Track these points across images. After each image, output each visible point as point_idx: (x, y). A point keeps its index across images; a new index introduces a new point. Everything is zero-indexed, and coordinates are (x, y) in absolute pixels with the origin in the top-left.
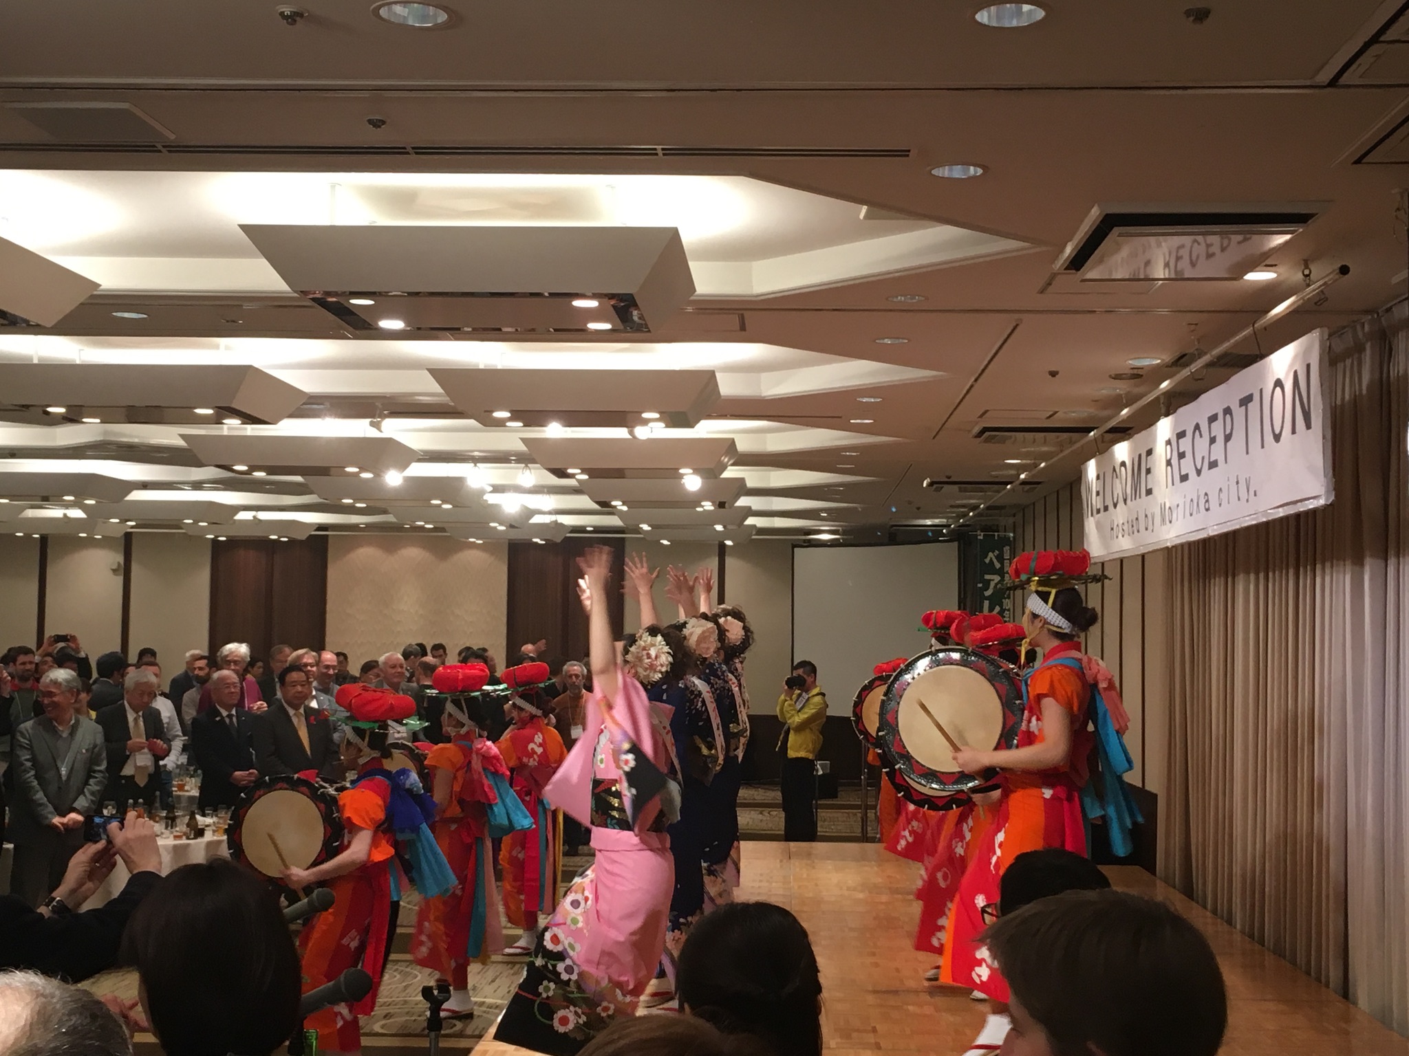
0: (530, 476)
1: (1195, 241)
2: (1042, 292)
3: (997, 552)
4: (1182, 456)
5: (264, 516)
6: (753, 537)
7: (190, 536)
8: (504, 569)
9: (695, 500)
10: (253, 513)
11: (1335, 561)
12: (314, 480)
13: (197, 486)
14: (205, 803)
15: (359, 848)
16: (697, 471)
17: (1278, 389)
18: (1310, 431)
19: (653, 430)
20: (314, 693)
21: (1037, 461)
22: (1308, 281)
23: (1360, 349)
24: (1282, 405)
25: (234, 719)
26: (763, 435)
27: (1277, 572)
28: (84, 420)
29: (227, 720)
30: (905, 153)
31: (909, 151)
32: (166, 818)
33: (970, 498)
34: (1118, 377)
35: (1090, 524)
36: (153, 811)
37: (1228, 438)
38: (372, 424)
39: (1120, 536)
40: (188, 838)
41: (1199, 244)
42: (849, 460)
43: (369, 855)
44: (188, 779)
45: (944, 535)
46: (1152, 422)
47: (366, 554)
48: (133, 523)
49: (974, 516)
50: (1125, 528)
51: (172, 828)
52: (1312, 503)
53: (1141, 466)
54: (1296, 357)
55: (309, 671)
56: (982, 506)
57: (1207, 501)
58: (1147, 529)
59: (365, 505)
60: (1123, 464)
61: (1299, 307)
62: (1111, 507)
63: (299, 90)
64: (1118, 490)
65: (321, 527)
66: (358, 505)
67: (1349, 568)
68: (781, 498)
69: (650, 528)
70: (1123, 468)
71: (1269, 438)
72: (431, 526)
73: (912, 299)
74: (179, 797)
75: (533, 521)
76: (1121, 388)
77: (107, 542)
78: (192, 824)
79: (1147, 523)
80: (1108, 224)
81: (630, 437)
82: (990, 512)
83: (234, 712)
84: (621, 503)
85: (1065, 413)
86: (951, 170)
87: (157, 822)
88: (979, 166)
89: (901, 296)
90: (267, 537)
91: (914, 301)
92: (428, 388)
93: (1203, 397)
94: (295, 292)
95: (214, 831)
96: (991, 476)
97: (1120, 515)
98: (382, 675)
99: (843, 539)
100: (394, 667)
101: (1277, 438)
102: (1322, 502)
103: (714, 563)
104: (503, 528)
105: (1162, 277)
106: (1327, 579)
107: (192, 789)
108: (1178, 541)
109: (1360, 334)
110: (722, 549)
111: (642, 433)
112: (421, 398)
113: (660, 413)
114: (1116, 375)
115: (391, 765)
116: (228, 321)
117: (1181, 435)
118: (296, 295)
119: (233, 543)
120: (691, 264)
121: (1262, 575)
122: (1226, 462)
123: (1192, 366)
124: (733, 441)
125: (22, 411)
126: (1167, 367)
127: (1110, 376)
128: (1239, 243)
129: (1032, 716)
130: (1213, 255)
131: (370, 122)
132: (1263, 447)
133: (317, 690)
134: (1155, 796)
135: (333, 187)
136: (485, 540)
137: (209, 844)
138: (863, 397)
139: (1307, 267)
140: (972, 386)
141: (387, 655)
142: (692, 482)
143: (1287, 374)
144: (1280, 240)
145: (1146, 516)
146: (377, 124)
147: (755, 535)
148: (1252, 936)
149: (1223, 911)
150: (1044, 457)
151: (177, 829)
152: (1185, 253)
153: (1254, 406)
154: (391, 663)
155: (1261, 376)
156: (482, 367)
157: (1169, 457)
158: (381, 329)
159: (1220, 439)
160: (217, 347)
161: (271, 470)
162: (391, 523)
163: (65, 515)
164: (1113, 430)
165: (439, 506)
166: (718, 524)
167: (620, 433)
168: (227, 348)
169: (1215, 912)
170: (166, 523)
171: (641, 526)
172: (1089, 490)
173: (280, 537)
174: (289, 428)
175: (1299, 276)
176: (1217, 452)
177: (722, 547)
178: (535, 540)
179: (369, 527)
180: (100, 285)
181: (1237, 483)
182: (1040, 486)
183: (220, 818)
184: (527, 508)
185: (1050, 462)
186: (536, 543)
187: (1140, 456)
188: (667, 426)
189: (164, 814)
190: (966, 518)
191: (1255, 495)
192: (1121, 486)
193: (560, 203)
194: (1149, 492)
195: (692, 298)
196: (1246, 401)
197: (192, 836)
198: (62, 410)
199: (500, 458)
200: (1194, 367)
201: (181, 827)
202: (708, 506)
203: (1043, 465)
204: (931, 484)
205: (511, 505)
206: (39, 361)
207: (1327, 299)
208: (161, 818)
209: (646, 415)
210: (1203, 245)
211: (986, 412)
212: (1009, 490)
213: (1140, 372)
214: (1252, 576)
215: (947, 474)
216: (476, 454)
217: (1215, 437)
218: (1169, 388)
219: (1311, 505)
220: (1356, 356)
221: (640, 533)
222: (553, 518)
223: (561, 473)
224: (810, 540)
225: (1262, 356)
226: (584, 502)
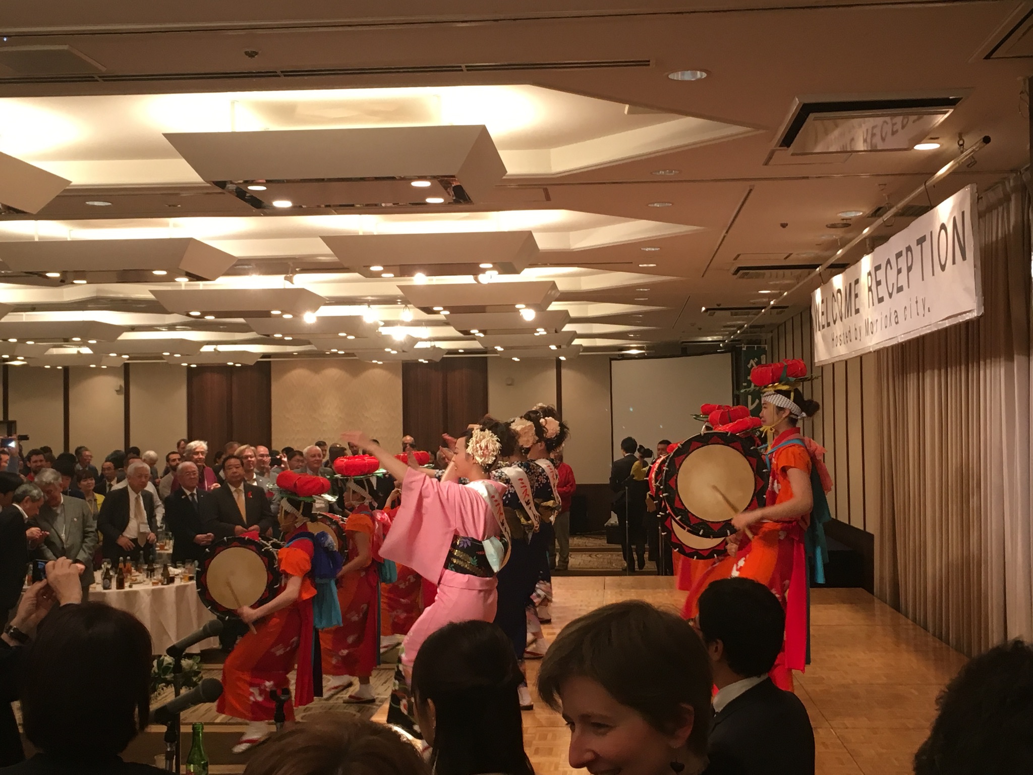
0: (410, 313)
1: (885, 122)
2: (766, 164)
3: (756, 359)
4: (878, 283)
5: (222, 348)
6: (581, 354)
7: (170, 365)
8: (400, 382)
9: (530, 328)
10: (214, 347)
11: (993, 359)
12: (254, 321)
13: (171, 327)
14: (177, 559)
15: (292, 589)
16: (528, 306)
17: (943, 231)
18: (965, 261)
19: (490, 277)
20: (255, 477)
21: (782, 291)
22: (962, 149)
23: (1008, 199)
24: (945, 242)
25: (196, 497)
26: (577, 278)
27: (953, 368)
28: (75, 282)
29: (190, 498)
30: (646, 63)
31: (649, 61)
32: (147, 570)
33: (739, 320)
34: (833, 226)
35: (818, 336)
36: (139, 565)
37: (909, 269)
38: (286, 279)
39: (839, 344)
40: (163, 584)
41: (887, 123)
42: (643, 294)
43: (300, 593)
44: (168, 541)
45: (721, 348)
46: (857, 260)
47: (299, 374)
48: (127, 357)
49: (741, 333)
50: (842, 338)
51: (151, 577)
52: (967, 316)
53: (851, 292)
54: (954, 207)
55: (250, 461)
56: (746, 326)
57: (897, 316)
58: (856, 339)
59: (291, 338)
60: (839, 291)
61: (955, 169)
62: (832, 323)
63: (190, 31)
64: (836, 311)
65: (265, 355)
66: (286, 338)
67: (1003, 363)
68: (598, 324)
69: (502, 349)
70: (839, 294)
71: (938, 268)
72: (343, 352)
73: (669, 173)
74: (160, 555)
75: (417, 346)
76: (836, 234)
77: (111, 371)
78: (165, 574)
79: (856, 334)
80: (806, 110)
81: (475, 282)
82: (752, 329)
83: (195, 492)
84: (477, 331)
85: (797, 254)
86: (683, 75)
87: (141, 573)
88: (705, 71)
89: (663, 170)
90: (226, 364)
91: (672, 174)
92: (323, 251)
93: (892, 238)
94: (208, 182)
95: (181, 579)
96: (751, 303)
97: (838, 329)
98: (306, 462)
99: (647, 353)
100: (314, 456)
101: (943, 268)
102: (975, 314)
103: (553, 373)
104: (395, 352)
105: (862, 149)
106: (988, 371)
107: (170, 548)
108: (878, 347)
109: (1008, 189)
110: (559, 363)
111: (484, 279)
112: (320, 258)
113: (493, 264)
114: (832, 225)
115: (314, 528)
116: (170, 206)
117: (877, 268)
118: (209, 185)
119: (202, 369)
120: (500, 152)
121: (943, 371)
122: (909, 287)
123: (884, 217)
124: (554, 283)
125: (29, 276)
126: (868, 217)
127: (827, 226)
128: (914, 122)
129: (774, 480)
130: (897, 131)
131: (247, 53)
132: (933, 275)
133: (257, 474)
134: (872, 536)
135: (233, 103)
136: (385, 362)
137: (178, 588)
138: (646, 247)
139: (961, 138)
140: (724, 237)
141: (309, 447)
142: (528, 315)
143: (949, 220)
144: (941, 118)
145: (856, 329)
146: (251, 55)
147: (582, 352)
148: (940, 638)
149: (920, 619)
150: (787, 287)
151: (155, 577)
152: (877, 131)
153: (927, 244)
154: (313, 453)
155: (931, 223)
156: (361, 233)
157: (870, 285)
158: (274, 208)
159: (904, 270)
160: (167, 225)
161: (218, 315)
162: (314, 351)
163: (79, 352)
164: (832, 266)
165: (345, 337)
166: (552, 344)
167: (468, 279)
168: (175, 225)
169: (914, 620)
170: (149, 356)
171: (496, 348)
172: (817, 311)
173: (235, 364)
174: (224, 283)
175: (956, 146)
176: (903, 281)
177: (559, 362)
178: (420, 360)
179: (300, 354)
180: (71, 182)
181: (917, 302)
182: (786, 310)
183: (186, 569)
184: (412, 338)
185: (790, 292)
186: (422, 362)
187: (850, 284)
188: (500, 273)
189: (146, 567)
190: (736, 335)
191: (929, 311)
192: (839, 307)
193: (401, 110)
194: (857, 311)
195: (504, 177)
196: (921, 241)
197: (165, 583)
198: (57, 275)
199: (389, 301)
200: (885, 217)
201: (158, 576)
202: (541, 332)
203: (785, 294)
204: (706, 310)
205: (398, 335)
206: (39, 239)
207: (976, 162)
208: (144, 570)
209: (482, 266)
210: (890, 125)
211: (738, 255)
212: (764, 314)
213: (848, 222)
214: (936, 372)
215: (718, 303)
216: (369, 298)
217: (901, 269)
218: (870, 232)
219: (968, 317)
220: (1005, 205)
221: (497, 353)
222: (433, 343)
223: (428, 310)
224: (623, 355)
225: (932, 207)
226: (451, 331)
